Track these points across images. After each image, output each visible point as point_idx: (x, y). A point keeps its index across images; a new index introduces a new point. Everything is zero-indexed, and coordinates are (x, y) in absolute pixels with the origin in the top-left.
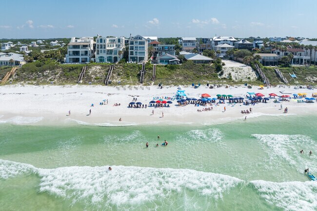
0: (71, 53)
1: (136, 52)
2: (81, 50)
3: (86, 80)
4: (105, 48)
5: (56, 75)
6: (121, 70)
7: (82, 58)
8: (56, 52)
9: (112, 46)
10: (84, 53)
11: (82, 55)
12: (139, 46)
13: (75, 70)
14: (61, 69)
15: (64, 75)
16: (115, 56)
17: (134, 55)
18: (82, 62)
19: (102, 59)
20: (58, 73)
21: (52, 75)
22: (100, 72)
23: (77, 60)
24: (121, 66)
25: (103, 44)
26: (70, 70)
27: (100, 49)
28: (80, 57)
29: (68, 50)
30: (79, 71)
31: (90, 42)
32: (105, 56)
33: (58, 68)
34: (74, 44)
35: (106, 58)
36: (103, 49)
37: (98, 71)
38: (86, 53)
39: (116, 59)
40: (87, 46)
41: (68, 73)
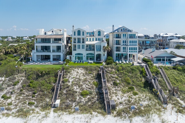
0: (39, 49)
1: (124, 48)
2: (53, 45)
3: (67, 98)
4: (83, 42)
5: (15, 85)
6: (116, 76)
7: (53, 55)
8: (20, 47)
9: (92, 40)
10: (55, 49)
11: (54, 51)
12: (129, 40)
13: (46, 77)
14: (24, 74)
15: (29, 86)
16: (99, 53)
17: (122, 52)
18: (54, 60)
19: (79, 57)
20: (19, 83)
21: (8, 86)
22: (85, 80)
23: (46, 58)
24: (112, 68)
25: (81, 37)
26: (38, 76)
27: (77, 44)
28: (51, 54)
29: (36, 45)
30: (52, 79)
31: (63, 35)
32: (84, 53)
33: (19, 72)
34: (43, 37)
35: (86, 56)
36: (81, 44)
37: (82, 78)
38: (59, 48)
39: (99, 57)
40: (60, 39)
41: (35, 82)
